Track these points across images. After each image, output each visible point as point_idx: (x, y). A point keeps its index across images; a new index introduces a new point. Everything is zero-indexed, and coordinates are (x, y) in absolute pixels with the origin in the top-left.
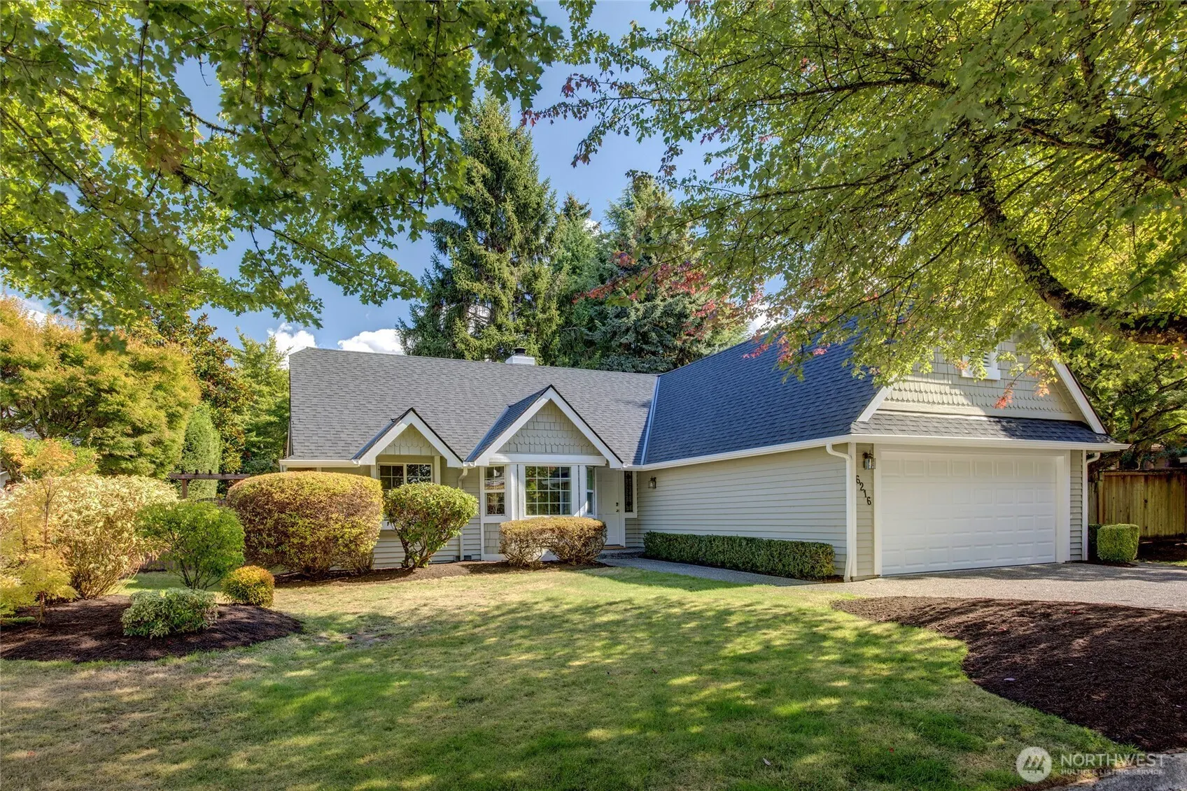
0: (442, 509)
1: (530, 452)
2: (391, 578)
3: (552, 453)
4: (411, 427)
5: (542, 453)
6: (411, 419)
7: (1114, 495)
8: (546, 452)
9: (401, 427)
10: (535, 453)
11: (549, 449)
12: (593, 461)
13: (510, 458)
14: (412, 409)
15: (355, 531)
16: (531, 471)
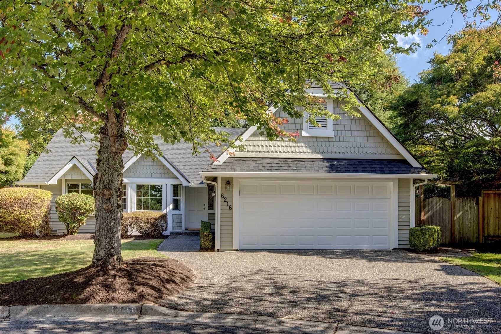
0: (70, 206)
1: (139, 177)
2: (50, 239)
3: (152, 177)
4: (75, 166)
5: (146, 178)
6: (75, 161)
7: (492, 206)
8: (148, 177)
9: (70, 165)
10: (142, 177)
11: (150, 176)
12: (175, 182)
13: (129, 180)
14: (74, 157)
15: (27, 216)
16: (139, 187)
